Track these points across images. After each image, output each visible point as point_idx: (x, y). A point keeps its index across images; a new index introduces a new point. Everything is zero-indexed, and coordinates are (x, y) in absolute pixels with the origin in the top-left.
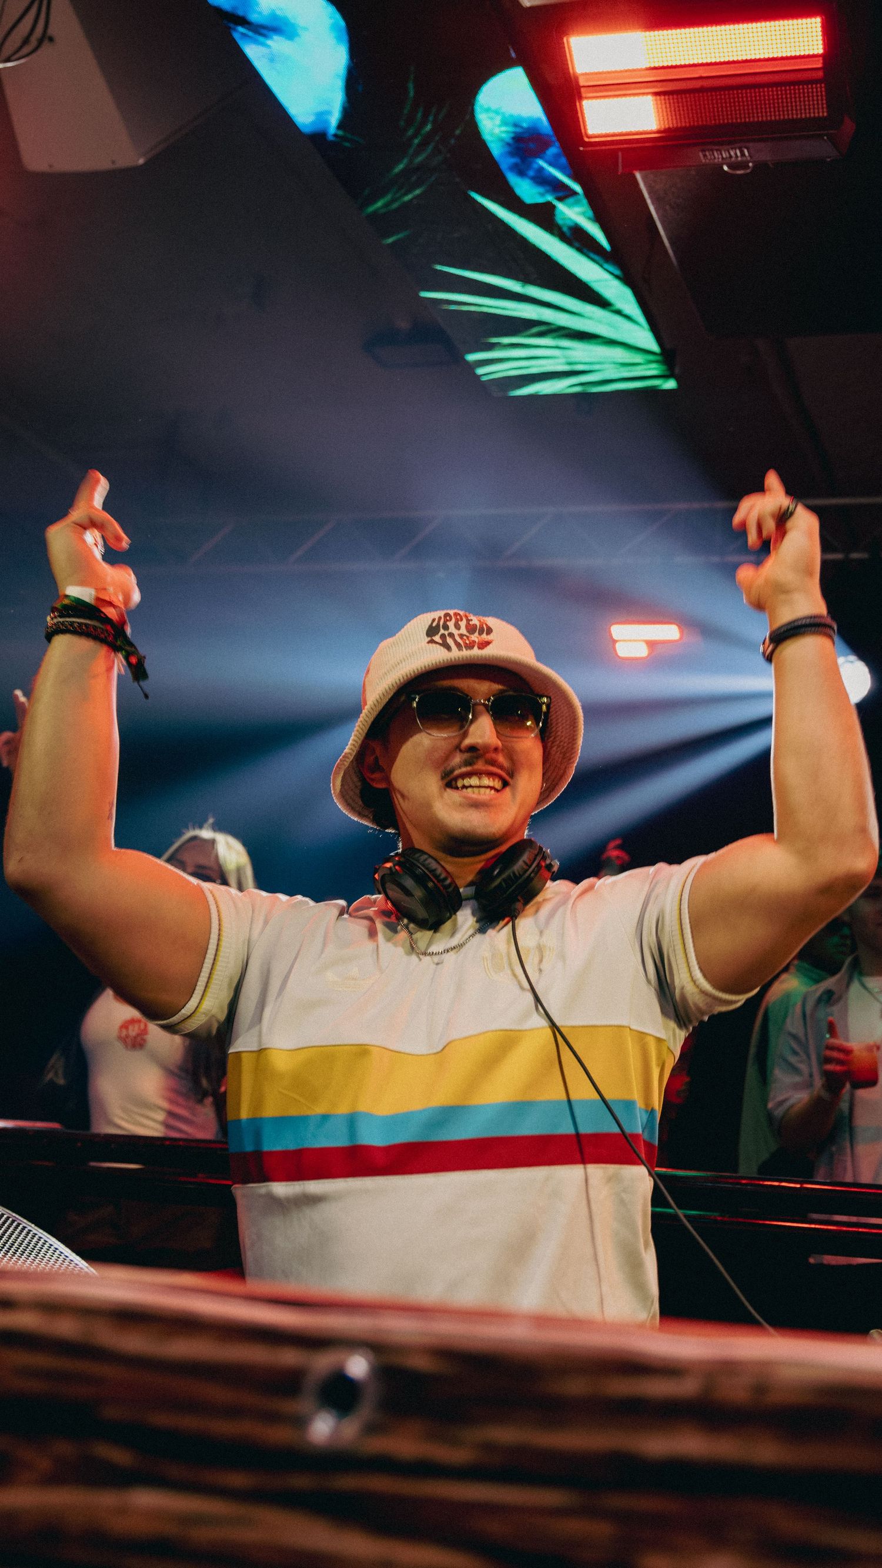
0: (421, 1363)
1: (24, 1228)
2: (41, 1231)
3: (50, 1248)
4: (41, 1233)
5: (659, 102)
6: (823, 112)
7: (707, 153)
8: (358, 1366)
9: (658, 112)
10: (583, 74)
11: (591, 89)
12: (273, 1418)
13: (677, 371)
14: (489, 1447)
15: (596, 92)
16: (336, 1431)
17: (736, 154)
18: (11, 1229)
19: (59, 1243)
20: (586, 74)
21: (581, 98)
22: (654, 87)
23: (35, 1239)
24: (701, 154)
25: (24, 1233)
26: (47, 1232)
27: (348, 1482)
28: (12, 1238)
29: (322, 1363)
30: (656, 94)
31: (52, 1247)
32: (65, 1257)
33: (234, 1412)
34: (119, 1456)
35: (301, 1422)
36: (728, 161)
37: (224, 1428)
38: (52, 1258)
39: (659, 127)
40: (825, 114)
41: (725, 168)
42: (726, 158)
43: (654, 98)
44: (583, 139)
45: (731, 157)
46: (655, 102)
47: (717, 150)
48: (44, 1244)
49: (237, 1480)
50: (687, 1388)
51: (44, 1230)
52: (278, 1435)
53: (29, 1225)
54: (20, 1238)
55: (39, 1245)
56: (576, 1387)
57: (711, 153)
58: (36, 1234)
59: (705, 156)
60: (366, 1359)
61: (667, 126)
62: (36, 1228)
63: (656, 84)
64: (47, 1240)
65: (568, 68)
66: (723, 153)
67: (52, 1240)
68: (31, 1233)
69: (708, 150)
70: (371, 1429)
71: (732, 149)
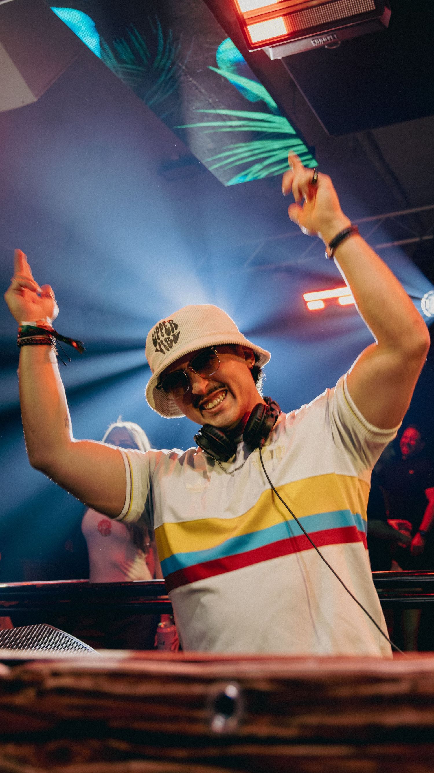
0: (263, 687)
1: (61, 634)
2: (69, 635)
3: (75, 643)
4: (69, 636)
5: (286, 19)
6: (373, 7)
7: (315, 41)
8: (232, 691)
9: (287, 24)
10: (245, 13)
11: (251, 19)
12: (194, 720)
13: (317, 157)
14: (304, 727)
15: (253, 20)
16: (226, 724)
17: (330, 38)
18: (55, 635)
19: (78, 640)
20: (247, 12)
21: (246, 25)
22: (282, 12)
23: (67, 639)
24: (312, 42)
25: (61, 637)
26: (72, 635)
27: (236, 750)
28: (56, 640)
29: (213, 690)
30: (284, 15)
31: (76, 642)
32: (82, 647)
33: (173, 719)
34: (122, 746)
35: (208, 722)
36: (327, 43)
37: (171, 727)
38: (76, 647)
39: (288, 32)
40: (374, 8)
41: (326, 47)
42: (326, 41)
43: (283, 17)
44: (250, 46)
45: (328, 40)
46: (284, 20)
47: (320, 38)
48: (72, 641)
49: (181, 753)
50: (403, 688)
51: (71, 634)
52: (198, 729)
53: (63, 632)
54: (60, 639)
55: (69, 642)
56: (344, 692)
57: (317, 40)
58: (67, 637)
59: (314, 42)
60: (235, 687)
61: (292, 31)
62: (67, 633)
63: (283, 10)
64: (73, 639)
65: (237, 11)
66: (324, 39)
67: (75, 639)
68: (65, 636)
69: (316, 39)
70: (243, 722)
71: (328, 36)
